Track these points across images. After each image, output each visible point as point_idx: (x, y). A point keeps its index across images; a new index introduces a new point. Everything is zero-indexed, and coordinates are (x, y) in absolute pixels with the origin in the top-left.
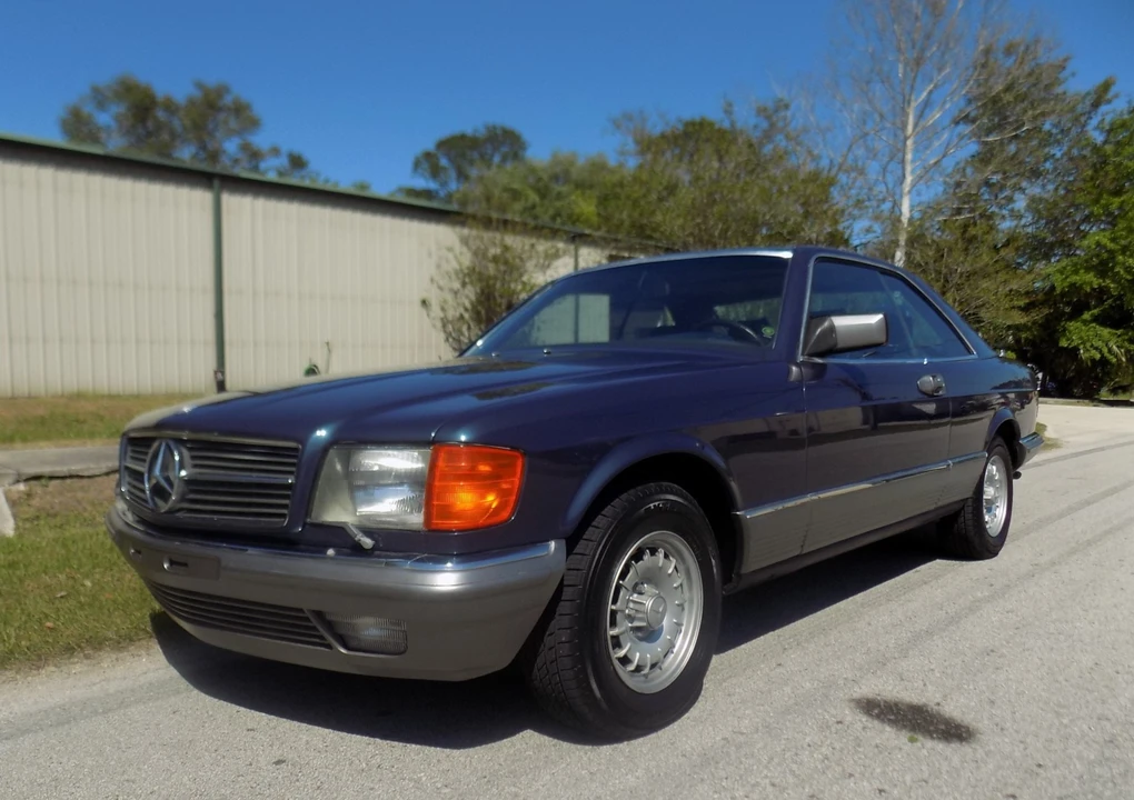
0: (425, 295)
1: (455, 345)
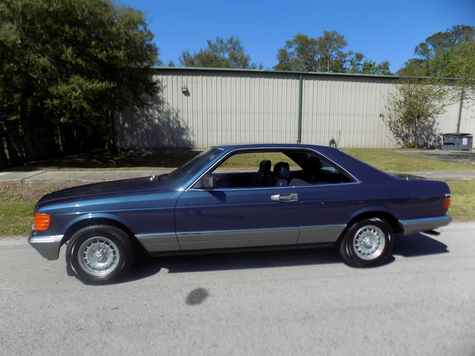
0: (381, 112)
1: (394, 131)
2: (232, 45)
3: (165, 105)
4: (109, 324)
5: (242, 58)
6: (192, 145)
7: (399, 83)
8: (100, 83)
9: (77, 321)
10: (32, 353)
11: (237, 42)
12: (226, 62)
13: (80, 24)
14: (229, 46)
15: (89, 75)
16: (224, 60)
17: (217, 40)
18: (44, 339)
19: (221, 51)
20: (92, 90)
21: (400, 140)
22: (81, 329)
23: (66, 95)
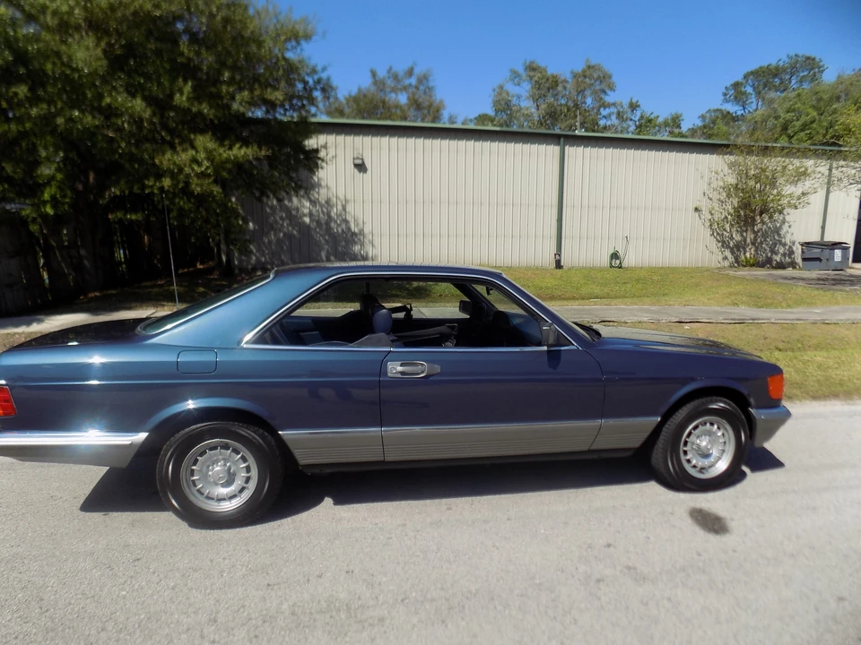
0: (697, 204)
1: (718, 237)
3: (323, 191)
5: (430, 106)
7: (726, 154)
8: (244, 149)
12: (403, 111)
16: (397, 106)
19: (391, 91)
21: (728, 253)
23: (181, 169)
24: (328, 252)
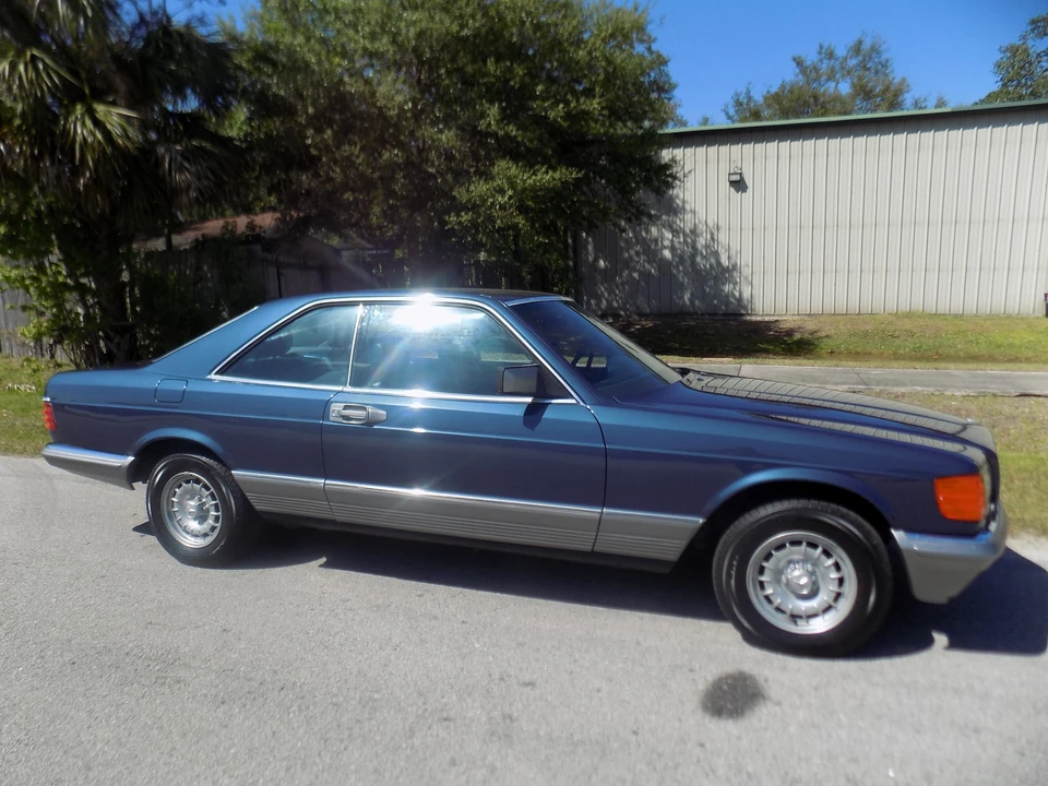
2: (861, 58)
3: (688, 217)
4: (508, 721)
5: (887, 89)
6: (745, 308)
8: (550, 173)
9: (443, 697)
10: (345, 749)
11: (875, 50)
12: (843, 103)
13: (516, 53)
14: (852, 62)
15: (527, 157)
16: (837, 99)
17: (820, 53)
18: (374, 722)
19: (829, 79)
20: (533, 189)
22: (446, 719)
23: (485, 201)
24: (692, 295)
